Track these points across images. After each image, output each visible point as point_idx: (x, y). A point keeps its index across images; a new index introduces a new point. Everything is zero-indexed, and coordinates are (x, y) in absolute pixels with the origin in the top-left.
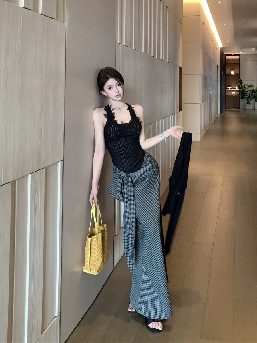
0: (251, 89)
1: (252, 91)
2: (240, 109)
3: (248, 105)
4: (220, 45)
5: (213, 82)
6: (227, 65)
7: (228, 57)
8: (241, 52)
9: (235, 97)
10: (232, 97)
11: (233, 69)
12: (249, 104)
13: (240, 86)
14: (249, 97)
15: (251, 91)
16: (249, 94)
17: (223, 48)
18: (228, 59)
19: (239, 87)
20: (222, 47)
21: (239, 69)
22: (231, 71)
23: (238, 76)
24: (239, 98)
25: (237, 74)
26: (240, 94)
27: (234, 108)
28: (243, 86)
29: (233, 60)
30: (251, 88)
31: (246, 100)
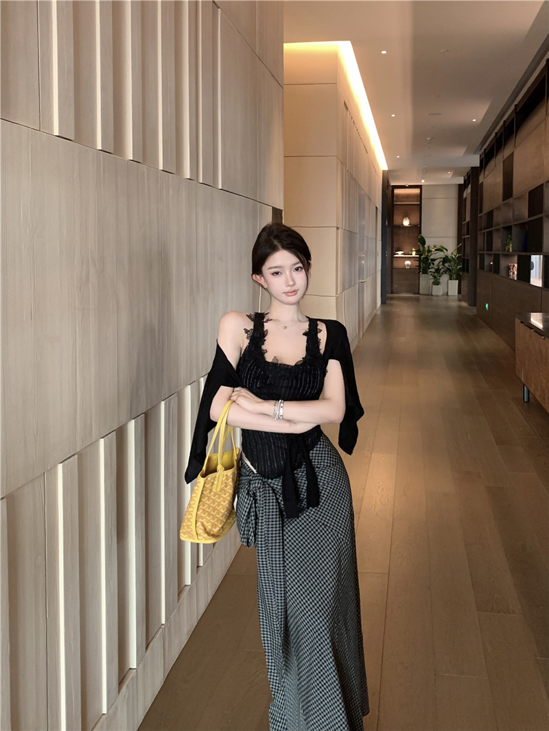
0: (441, 255)
1: (444, 258)
2: (419, 294)
3: (434, 286)
4: (382, 165)
5: (367, 241)
6: (395, 206)
7: (397, 191)
8: (423, 181)
9: (410, 270)
10: (404, 270)
11: (406, 215)
12: (438, 284)
13: (421, 249)
14: (438, 270)
15: (442, 260)
16: (438, 265)
17: (388, 171)
18: (398, 196)
19: (418, 252)
20: (386, 168)
21: (418, 215)
22: (404, 220)
23: (417, 228)
24: (419, 273)
25: (416, 226)
26: (419, 266)
27: (407, 292)
28: (427, 249)
29: (408, 197)
30: (442, 253)
31: (431, 277)
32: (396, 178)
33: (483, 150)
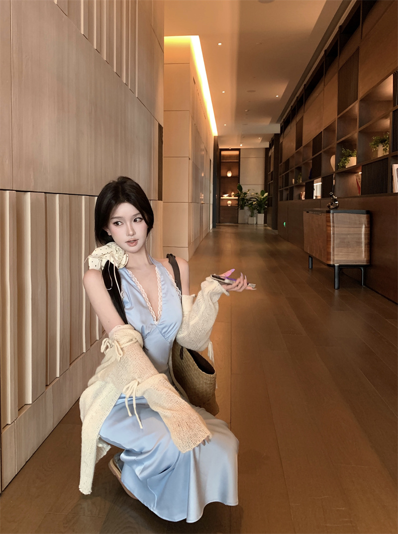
2: (238, 223)
3: (250, 218)
6: (222, 163)
7: (223, 153)
8: (241, 145)
9: (232, 207)
10: (227, 207)
13: (240, 193)
17: (218, 137)
18: (224, 156)
19: (237, 195)
20: (217, 134)
21: (238, 170)
22: (228, 173)
24: (238, 209)
25: (236, 177)
26: (238, 204)
27: (230, 222)
28: (244, 192)
29: (230, 157)
32: (223, 143)
33: (282, 120)
